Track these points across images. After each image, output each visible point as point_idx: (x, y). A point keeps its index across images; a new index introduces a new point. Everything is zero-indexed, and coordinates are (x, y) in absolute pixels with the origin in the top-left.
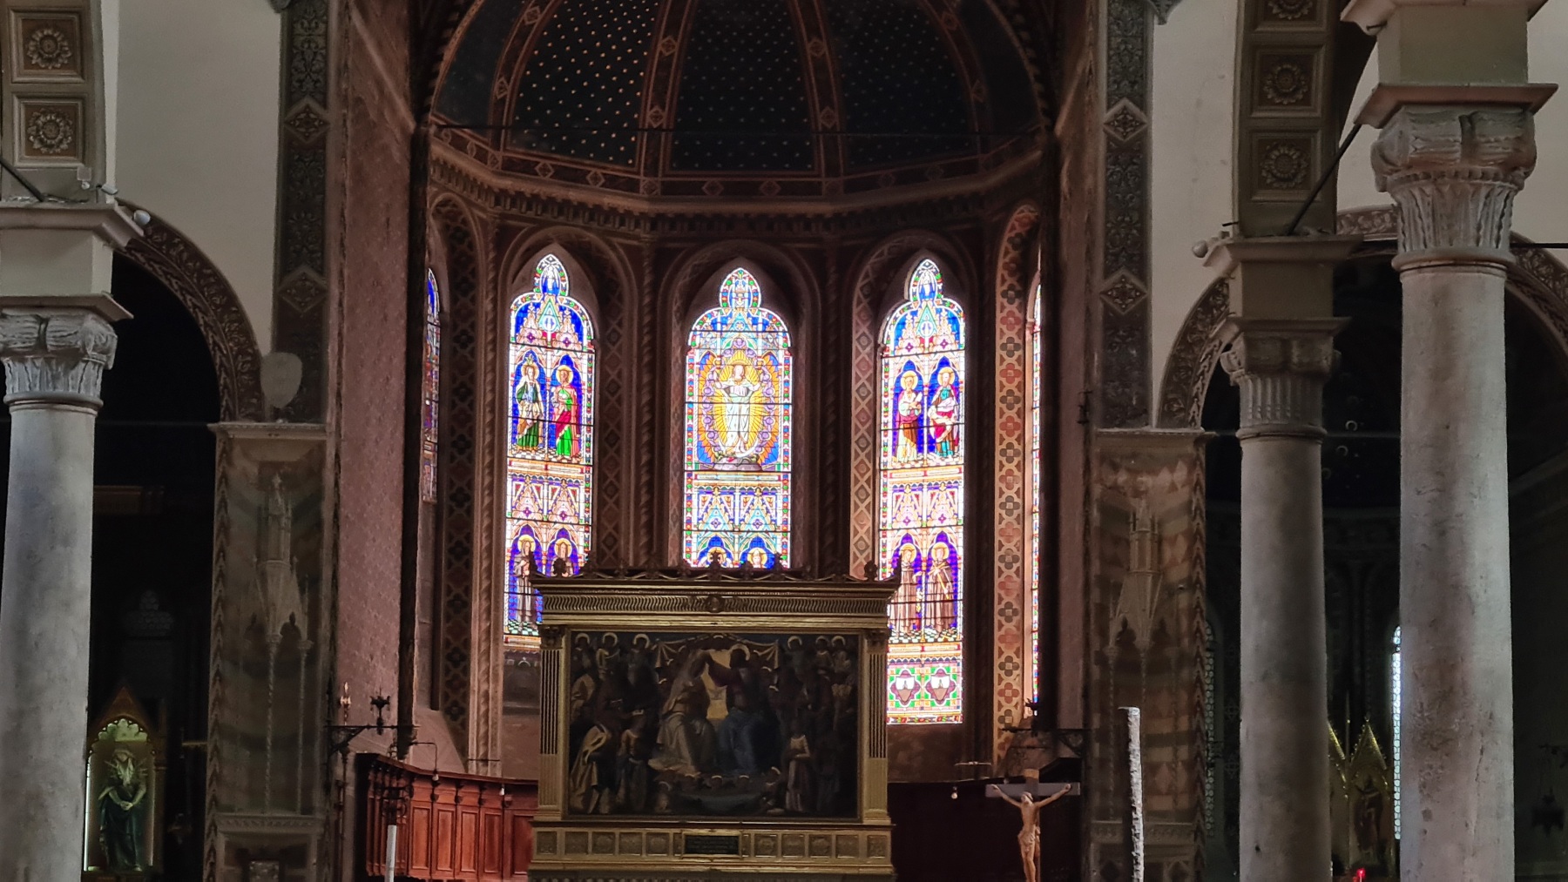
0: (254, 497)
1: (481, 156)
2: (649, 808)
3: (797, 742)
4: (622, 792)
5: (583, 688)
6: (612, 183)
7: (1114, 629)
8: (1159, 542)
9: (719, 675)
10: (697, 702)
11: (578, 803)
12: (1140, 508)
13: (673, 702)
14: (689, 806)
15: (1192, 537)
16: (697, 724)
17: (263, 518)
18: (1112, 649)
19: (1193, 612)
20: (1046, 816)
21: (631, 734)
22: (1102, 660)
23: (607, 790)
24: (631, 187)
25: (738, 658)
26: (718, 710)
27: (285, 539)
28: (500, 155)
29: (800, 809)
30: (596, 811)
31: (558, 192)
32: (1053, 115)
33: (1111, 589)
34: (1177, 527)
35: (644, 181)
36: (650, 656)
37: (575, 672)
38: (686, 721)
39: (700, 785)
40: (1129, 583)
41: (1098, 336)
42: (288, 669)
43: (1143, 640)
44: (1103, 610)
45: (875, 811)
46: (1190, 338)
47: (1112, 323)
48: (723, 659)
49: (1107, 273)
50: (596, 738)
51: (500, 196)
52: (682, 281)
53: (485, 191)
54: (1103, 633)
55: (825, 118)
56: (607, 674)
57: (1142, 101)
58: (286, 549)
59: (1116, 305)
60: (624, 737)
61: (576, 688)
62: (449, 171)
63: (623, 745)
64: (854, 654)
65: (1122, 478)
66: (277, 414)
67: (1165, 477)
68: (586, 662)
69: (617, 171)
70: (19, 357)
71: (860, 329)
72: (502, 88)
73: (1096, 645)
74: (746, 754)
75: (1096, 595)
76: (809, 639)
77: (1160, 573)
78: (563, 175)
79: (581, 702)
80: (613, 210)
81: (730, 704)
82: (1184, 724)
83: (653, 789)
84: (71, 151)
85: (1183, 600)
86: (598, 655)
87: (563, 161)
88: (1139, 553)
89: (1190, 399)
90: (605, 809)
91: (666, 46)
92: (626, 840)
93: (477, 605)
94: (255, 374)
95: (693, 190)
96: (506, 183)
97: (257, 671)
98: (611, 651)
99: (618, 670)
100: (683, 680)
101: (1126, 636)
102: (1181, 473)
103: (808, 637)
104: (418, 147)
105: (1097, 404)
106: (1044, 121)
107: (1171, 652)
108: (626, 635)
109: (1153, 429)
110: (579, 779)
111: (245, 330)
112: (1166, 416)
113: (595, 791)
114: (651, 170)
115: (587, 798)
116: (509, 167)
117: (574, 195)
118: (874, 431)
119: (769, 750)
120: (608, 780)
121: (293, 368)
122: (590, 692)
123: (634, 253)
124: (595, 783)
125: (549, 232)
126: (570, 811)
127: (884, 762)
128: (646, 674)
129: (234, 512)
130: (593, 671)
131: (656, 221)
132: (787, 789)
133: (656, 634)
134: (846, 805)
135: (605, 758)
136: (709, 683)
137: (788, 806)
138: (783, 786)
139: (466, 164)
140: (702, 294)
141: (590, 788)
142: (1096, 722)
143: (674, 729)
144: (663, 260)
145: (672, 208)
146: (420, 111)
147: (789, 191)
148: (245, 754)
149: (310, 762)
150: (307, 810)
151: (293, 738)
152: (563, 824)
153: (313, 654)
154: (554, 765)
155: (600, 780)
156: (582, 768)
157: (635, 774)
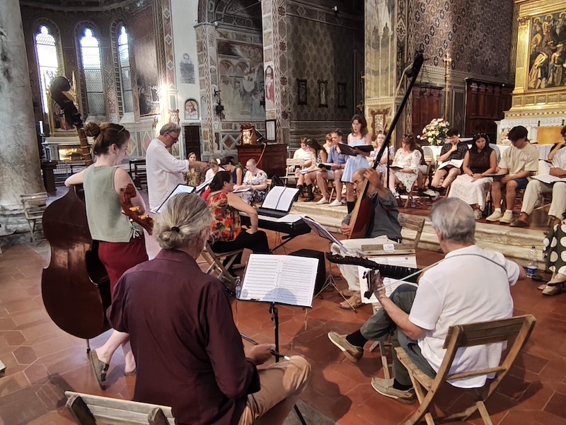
4: (551, 79)
5: (536, 40)
11: (532, 86)
21: (556, 55)
23: (544, 79)
30: (539, 88)
37: (533, 34)
42: (385, 43)
50: (542, 58)
56: (547, 32)
60: (553, 56)
61: (533, 40)
63: (552, 60)
68: (538, 29)
79: (535, 45)
86: (543, 26)
92: (550, 97)
97: (376, 47)
98: (549, 22)
99: (552, 29)
110: (533, 76)
115: (536, 82)
120: (545, 75)
122: (539, 41)
124: (539, 76)
126: (529, 88)
130: (541, 32)
135: (544, 67)
141: (537, 79)
148: (373, 77)
149: (392, 77)
150: (391, 95)
151: (387, 70)
152: (524, 94)
153: (393, 36)
154: (521, 72)
155: (541, 75)
156: (534, 71)
157: (557, 71)
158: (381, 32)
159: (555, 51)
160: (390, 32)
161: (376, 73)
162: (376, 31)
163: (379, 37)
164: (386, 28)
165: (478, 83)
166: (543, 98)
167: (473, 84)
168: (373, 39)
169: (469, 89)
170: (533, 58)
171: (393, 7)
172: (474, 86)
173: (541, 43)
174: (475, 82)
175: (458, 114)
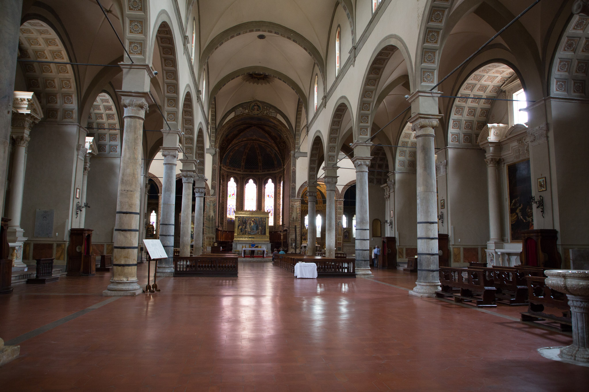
0: (209, 204)
1: (226, 168)
2: (245, 234)
3: (260, 228)
4: (243, 232)
6: (238, 170)
7: (292, 217)
8: (296, 209)
9: (253, 221)
10: (250, 224)
11: (238, 233)
12: (295, 206)
13: (248, 224)
14: (249, 234)
15: (299, 208)
16: (250, 226)
17: (210, 205)
18: (292, 219)
19: (299, 216)
20: (283, 235)
21: (244, 227)
22: (291, 220)
24: (240, 171)
25: (254, 220)
26: (252, 224)
27: (212, 208)
28: (227, 168)
31: (233, 171)
32: (284, 166)
33: (292, 213)
34: (298, 208)
35: (241, 170)
36: (246, 219)
37: (238, 221)
38: (249, 225)
39: (250, 232)
40: (294, 213)
41: (291, 189)
42: (212, 220)
43: (295, 218)
44: (291, 215)
45: (268, 234)
46: (299, 190)
47: (292, 188)
48: (253, 219)
49: (292, 183)
50: (240, 227)
51: (227, 172)
52: (245, 180)
53: (226, 171)
54: (291, 218)
55: (260, 164)
57: (295, 167)
58: (212, 209)
59: (293, 186)
62: (223, 169)
64: (266, 219)
65: (293, 203)
66: (212, 195)
67: (297, 203)
69: (239, 169)
70: (197, 193)
71: (263, 186)
72: (228, 161)
73: (290, 218)
74: (255, 229)
75: (290, 214)
76: (261, 218)
77: (296, 212)
78: (234, 170)
80: (238, 173)
81: (254, 224)
82: (299, 227)
83: (246, 232)
84: (202, 174)
85: (299, 215)
87: (234, 168)
88: (295, 210)
89: (299, 195)
90: (241, 234)
91: (244, 157)
93: (225, 213)
94: (209, 191)
95: (247, 171)
96: (228, 170)
97: (209, 220)
98: (242, 219)
99: (243, 221)
100: (249, 221)
101: (293, 218)
102: (299, 203)
103: (261, 217)
104: (220, 167)
105: (291, 196)
106: (283, 166)
107: (297, 220)
108: (243, 217)
109: (296, 198)
110: (239, 231)
111: (208, 187)
112: (297, 197)
114: (242, 169)
116: (228, 169)
117: (235, 172)
118: (264, 196)
119: (257, 228)
120: (241, 231)
121: (213, 191)
123: (240, 178)
125: (232, 175)
126: (238, 234)
127: (268, 230)
128: (245, 221)
129: (207, 205)
130: (240, 220)
131: (243, 174)
133: (246, 217)
134: (265, 234)
135: (241, 229)
136: (252, 222)
137: (259, 234)
138: (259, 232)
139: (224, 169)
140: (247, 182)
142: (290, 226)
143: (248, 226)
144: (243, 178)
145: (244, 173)
146: (221, 164)
147: (256, 172)
148: (208, 229)
149: (214, 229)
150: (214, 234)
151: (213, 227)
152: (237, 235)
153: (215, 219)
154: (236, 230)
158: (211, 217)
159: (243, 226)
160: (214, 218)
161: (209, 228)
162: (209, 216)
163: (210, 218)
164: (212, 216)
168: (208, 218)
170: (239, 226)
171: (215, 212)
173: (240, 224)
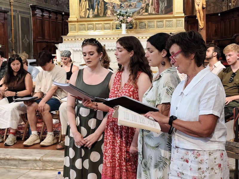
29: (154, 13)
30: (88, 17)
39: (121, 6)
45: (179, 12)
90: (91, 16)
92: (97, 26)
110: (82, 7)
113: (88, 10)
124: (88, 7)
126: (81, 17)
132: (149, 6)
137: (149, 12)
138: (148, 5)
152: (77, 21)
155: (89, 7)
156: (83, 3)
157: (100, 4)
165: (43, 10)
166: (92, 26)
167: (37, 10)
169: (34, 15)
172: (38, 13)
174: (39, 8)
175: (26, 37)
